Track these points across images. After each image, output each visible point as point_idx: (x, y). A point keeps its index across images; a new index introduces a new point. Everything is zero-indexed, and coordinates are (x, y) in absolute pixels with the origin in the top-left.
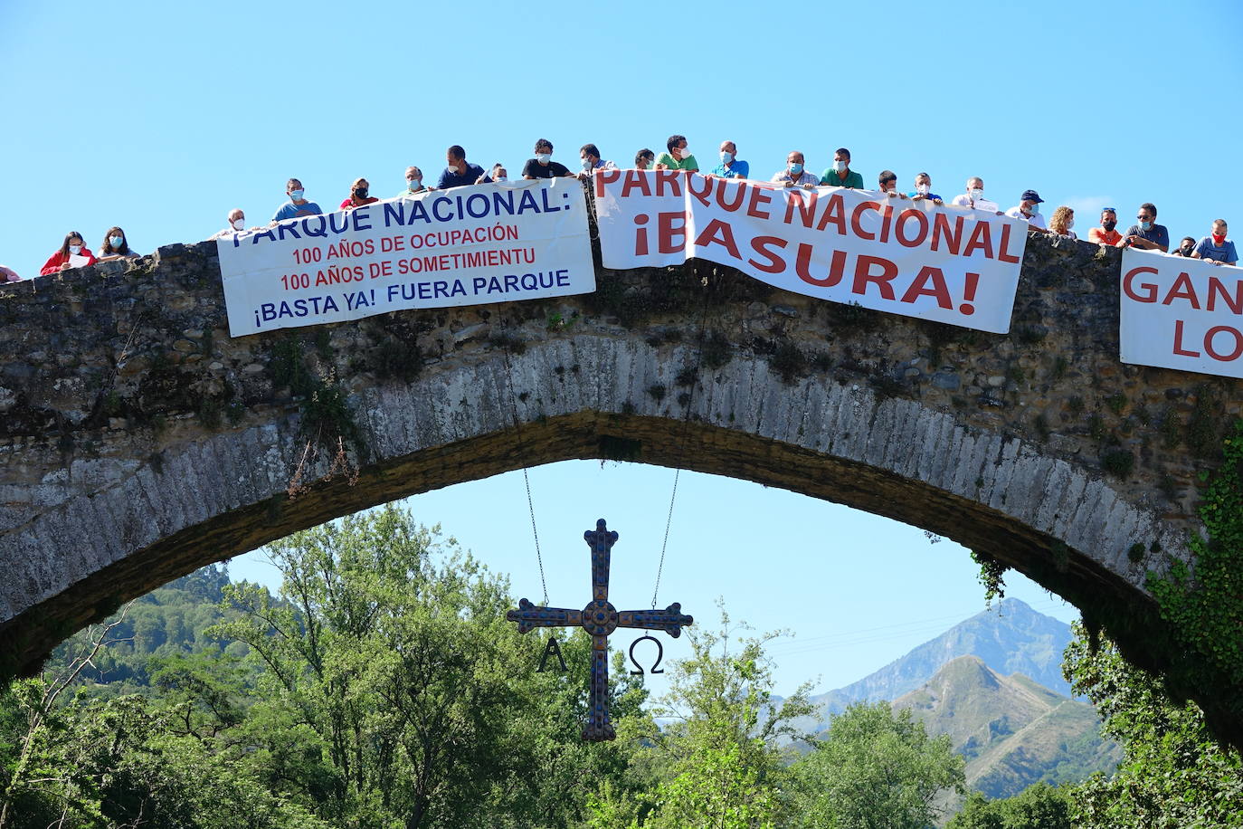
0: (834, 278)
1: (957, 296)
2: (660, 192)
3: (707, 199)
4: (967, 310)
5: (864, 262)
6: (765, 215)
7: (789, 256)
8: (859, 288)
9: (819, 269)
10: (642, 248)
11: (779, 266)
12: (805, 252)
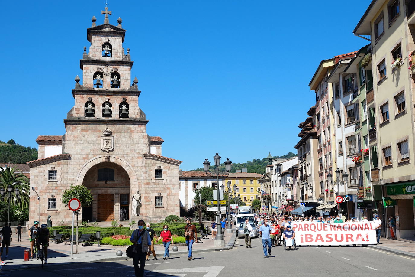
0: (342, 240)
1: (366, 239)
2: (305, 230)
3: (315, 230)
4: (368, 240)
5: (347, 235)
6: (327, 230)
7: (333, 237)
8: (347, 241)
9: (339, 238)
10: (302, 241)
11: (332, 240)
12: (336, 235)
